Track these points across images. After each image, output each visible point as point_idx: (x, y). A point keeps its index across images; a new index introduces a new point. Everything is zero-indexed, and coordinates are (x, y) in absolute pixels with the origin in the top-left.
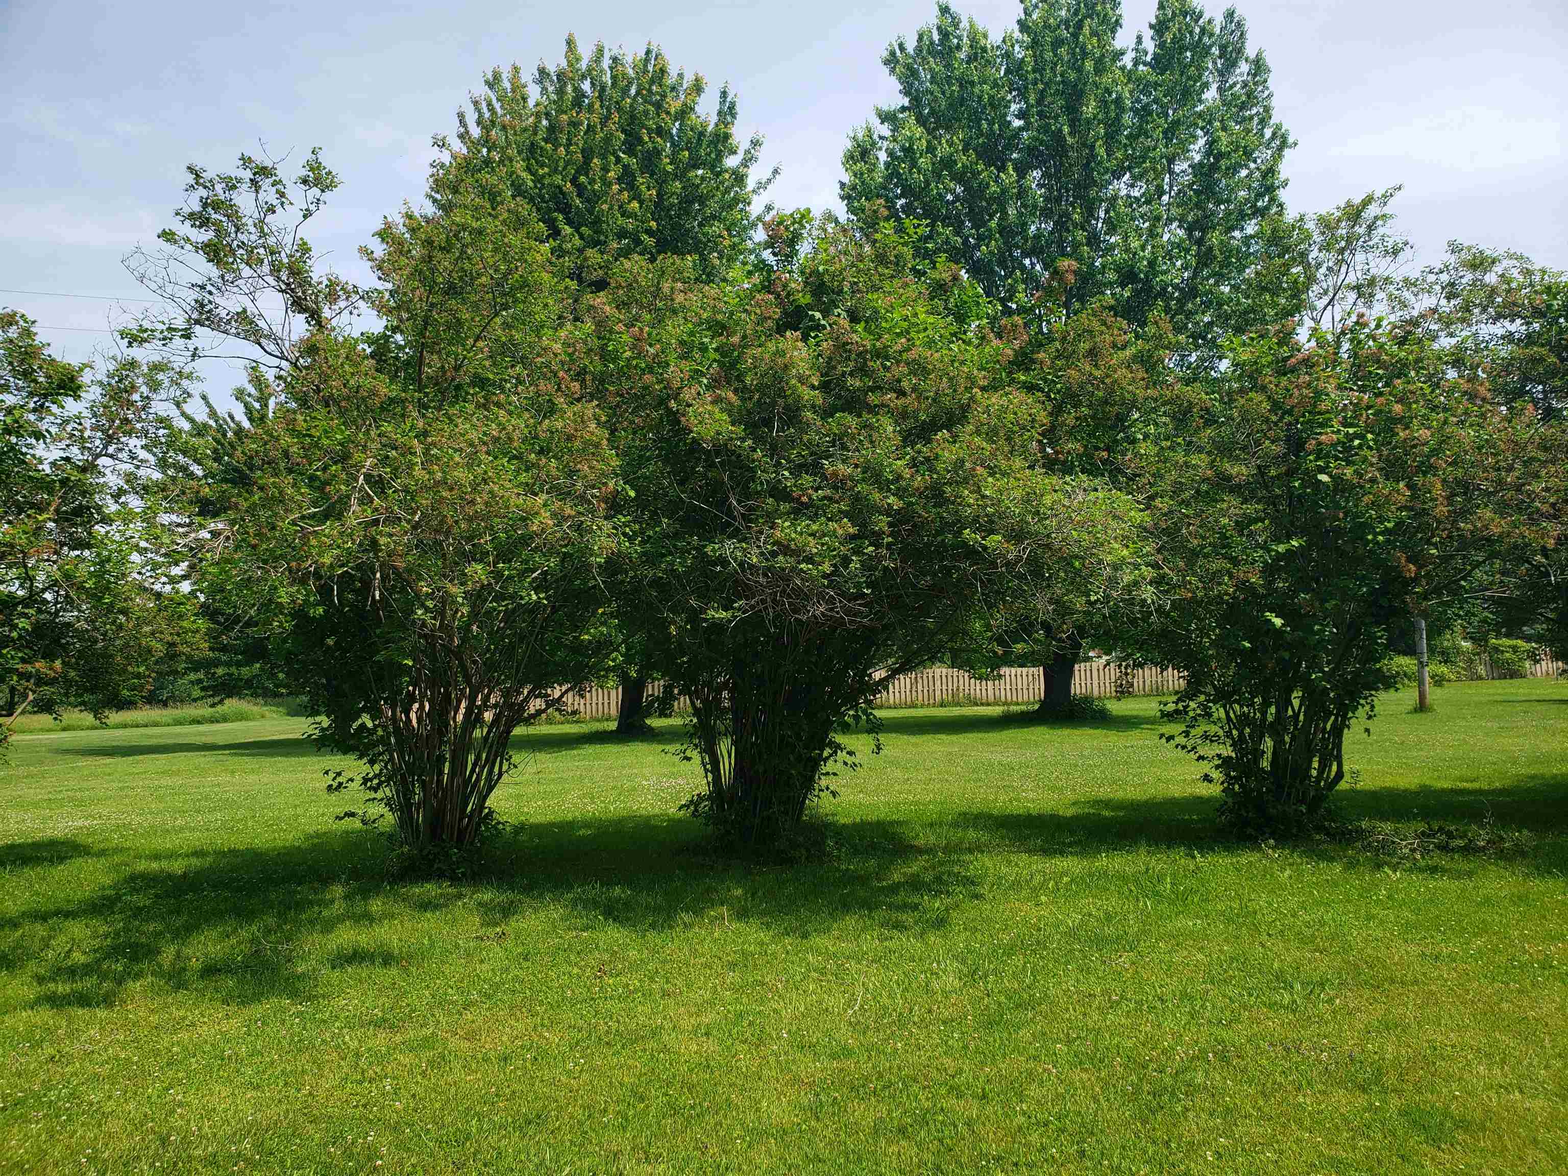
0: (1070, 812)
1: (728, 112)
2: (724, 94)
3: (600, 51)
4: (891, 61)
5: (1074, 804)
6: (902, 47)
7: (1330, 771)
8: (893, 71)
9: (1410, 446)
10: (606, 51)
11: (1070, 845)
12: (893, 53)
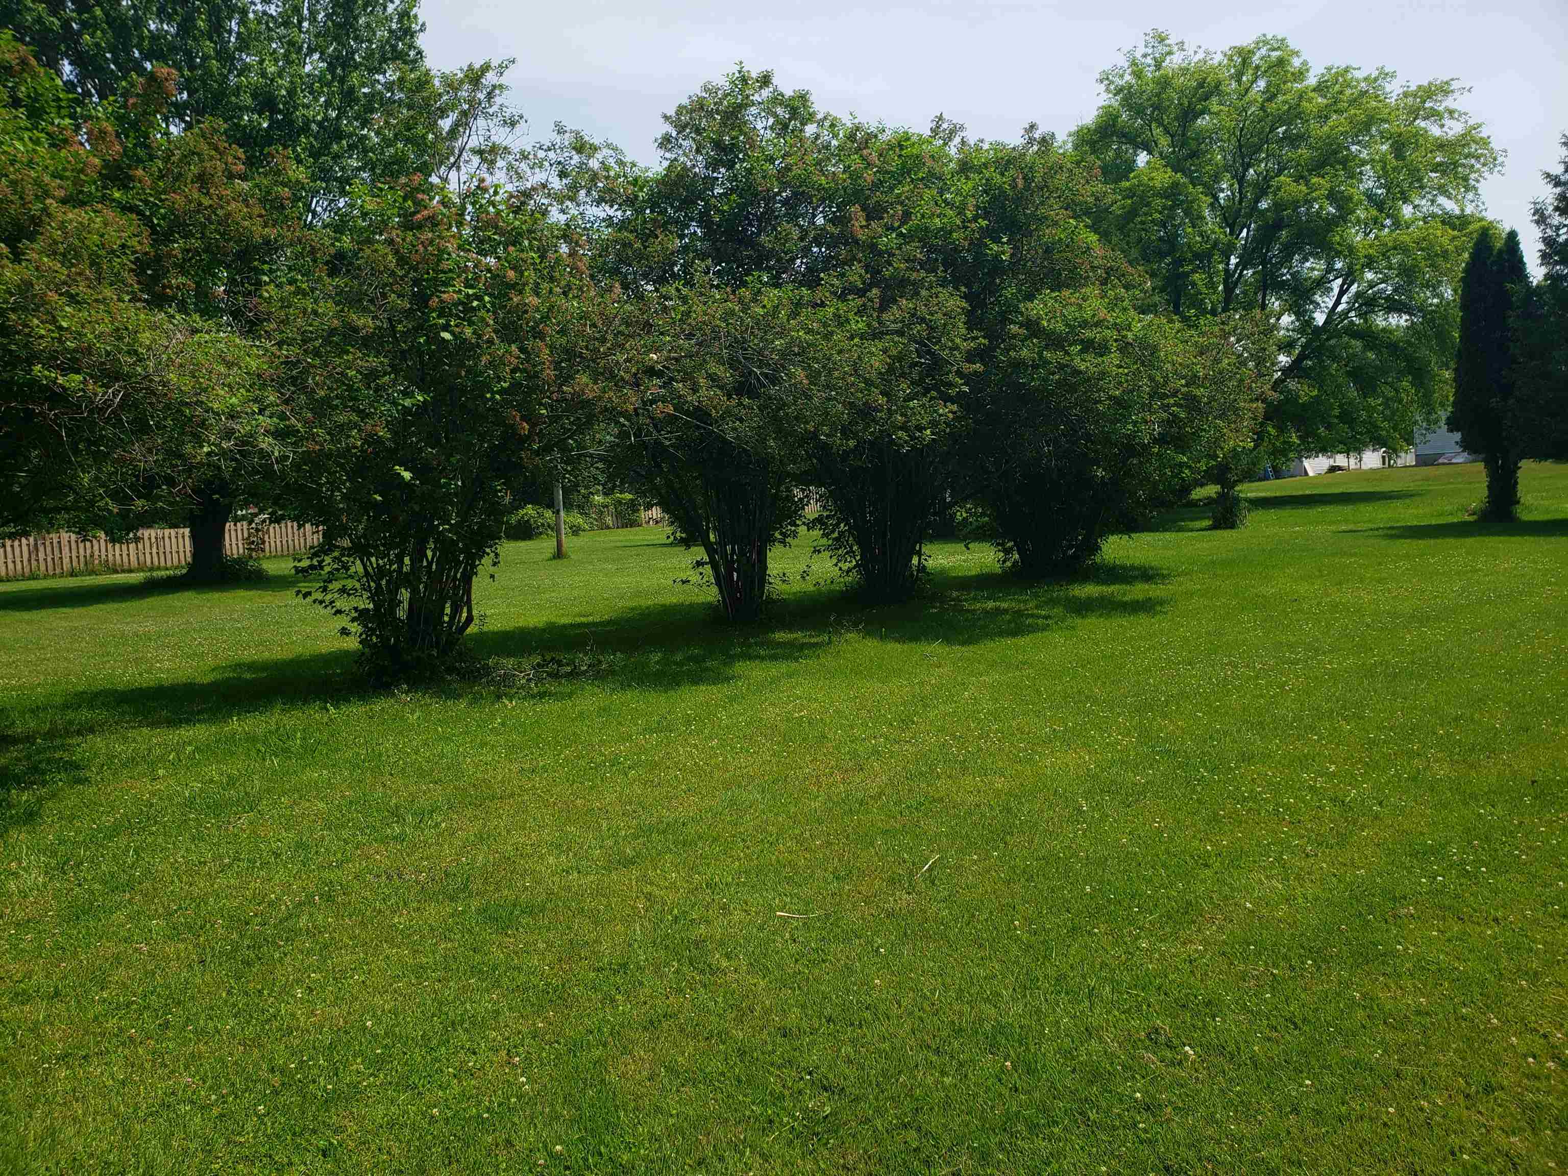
0: (207, 680)
5: (213, 670)
7: (460, 616)
9: (522, 310)
11: (199, 712)
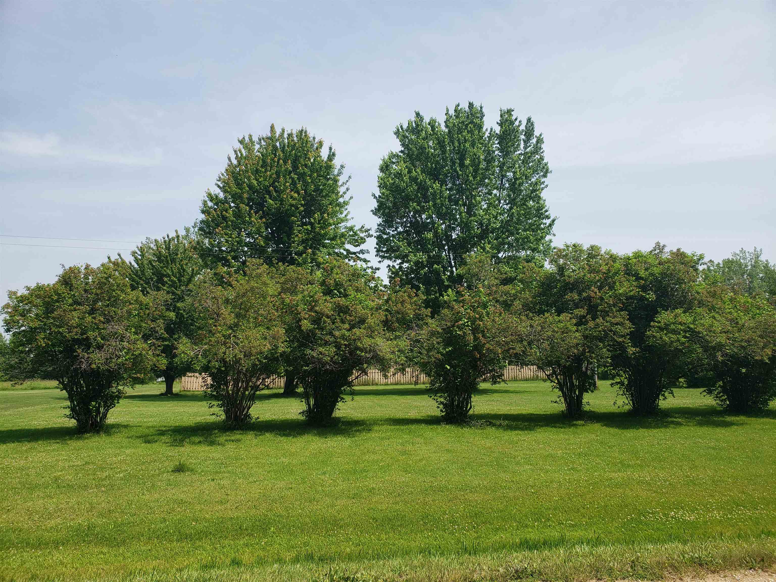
1: (332, 156)
2: (330, 149)
3: (283, 130)
4: (397, 133)
6: (401, 127)
7: (468, 406)
8: (398, 137)
10: (286, 131)
12: (398, 130)
